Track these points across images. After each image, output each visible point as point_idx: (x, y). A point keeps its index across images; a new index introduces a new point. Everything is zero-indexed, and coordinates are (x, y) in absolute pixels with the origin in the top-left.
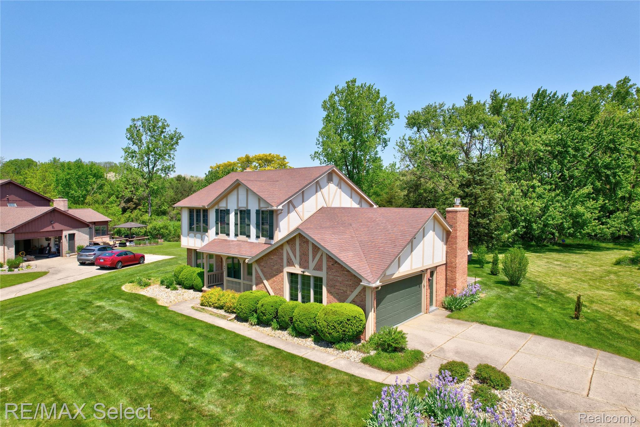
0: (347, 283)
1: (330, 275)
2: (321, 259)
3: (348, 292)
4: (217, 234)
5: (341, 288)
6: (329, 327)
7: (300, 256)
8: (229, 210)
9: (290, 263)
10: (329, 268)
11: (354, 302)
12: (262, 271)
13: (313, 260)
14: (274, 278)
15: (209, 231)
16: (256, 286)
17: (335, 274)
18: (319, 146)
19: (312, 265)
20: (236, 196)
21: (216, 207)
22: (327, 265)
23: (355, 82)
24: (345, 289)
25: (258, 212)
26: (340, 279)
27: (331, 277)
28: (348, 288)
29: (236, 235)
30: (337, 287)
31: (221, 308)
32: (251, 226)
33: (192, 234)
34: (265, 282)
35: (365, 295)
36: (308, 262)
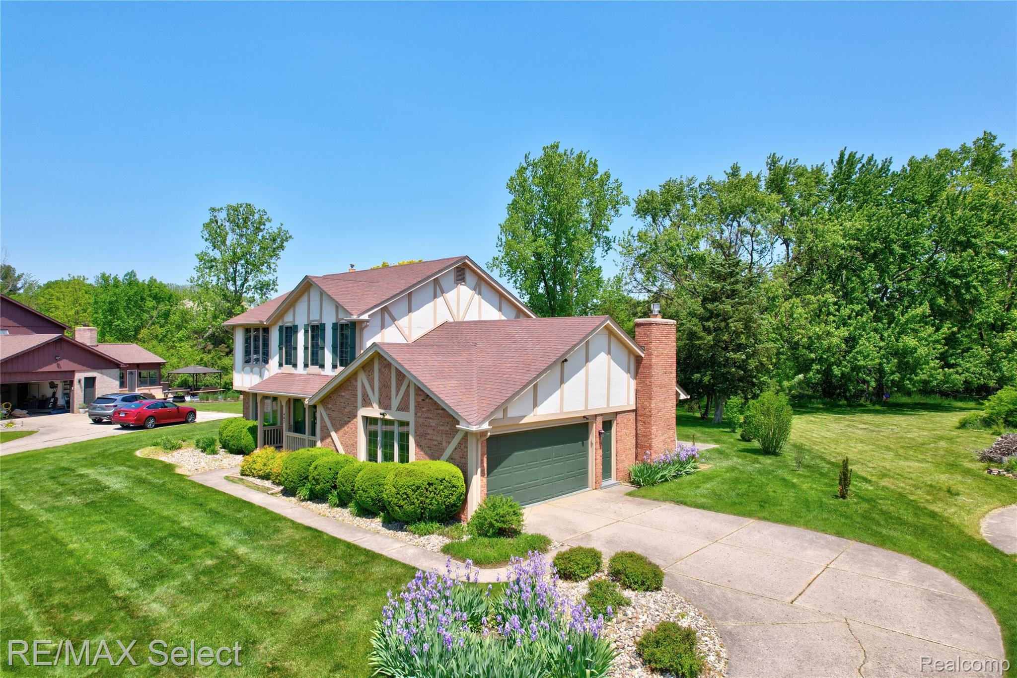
0: (442, 428)
1: (419, 417)
2: (407, 393)
3: (444, 444)
4: (281, 365)
5: (434, 438)
6: (398, 496)
7: (380, 389)
8: (297, 326)
9: (367, 403)
10: (418, 407)
11: (452, 459)
12: (330, 417)
13: (397, 395)
14: (346, 428)
15: (270, 361)
16: (321, 442)
17: (426, 416)
18: (501, 249)
19: (395, 402)
20: (306, 304)
21: (280, 323)
22: (416, 401)
23: (557, 147)
24: (439, 439)
25: (335, 327)
26: (433, 423)
27: (421, 420)
28: (444, 435)
29: (306, 366)
30: (429, 437)
31: (266, 477)
32: (326, 350)
33: (248, 369)
34: (333, 434)
35: (467, 448)
36: (390, 399)
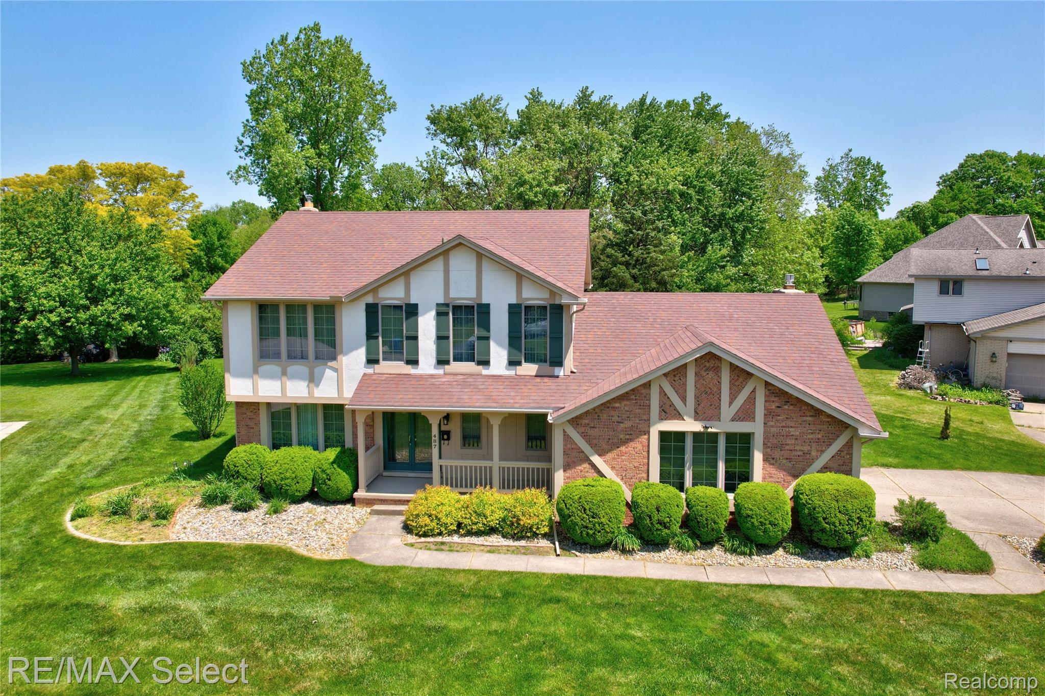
0: (811, 436)
1: (772, 426)
2: (751, 399)
3: (814, 453)
4: (372, 361)
5: (797, 448)
7: (696, 397)
8: (416, 306)
9: (669, 413)
10: (769, 414)
11: (826, 468)
12: (584, 436)
13: (731, 403)
14: (623, 449)
15: (339, 357)
16: (564, 471)
17: (783, 424)
19: (727, 410)
22: (766, 409)
24: (806, 448)
25: (514, 310)
26: (795, 432)
27: (774, 430)
28: (814, 445)
29: (442, 362)
30: (787, 447)
32: (492, 343)
33: (271, 367)
34: (596, 459)
35: (851, 454)
36: (719, 408)
